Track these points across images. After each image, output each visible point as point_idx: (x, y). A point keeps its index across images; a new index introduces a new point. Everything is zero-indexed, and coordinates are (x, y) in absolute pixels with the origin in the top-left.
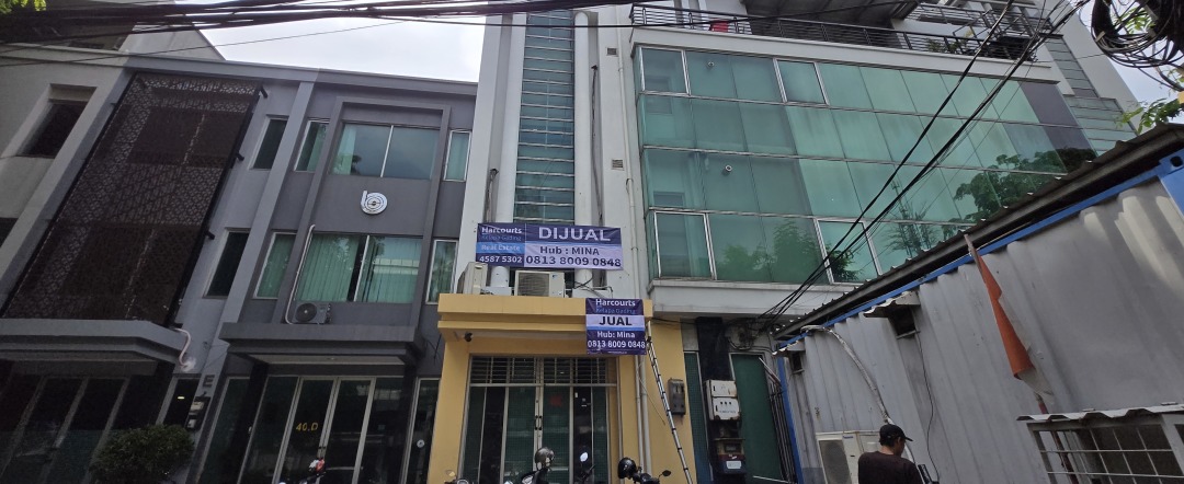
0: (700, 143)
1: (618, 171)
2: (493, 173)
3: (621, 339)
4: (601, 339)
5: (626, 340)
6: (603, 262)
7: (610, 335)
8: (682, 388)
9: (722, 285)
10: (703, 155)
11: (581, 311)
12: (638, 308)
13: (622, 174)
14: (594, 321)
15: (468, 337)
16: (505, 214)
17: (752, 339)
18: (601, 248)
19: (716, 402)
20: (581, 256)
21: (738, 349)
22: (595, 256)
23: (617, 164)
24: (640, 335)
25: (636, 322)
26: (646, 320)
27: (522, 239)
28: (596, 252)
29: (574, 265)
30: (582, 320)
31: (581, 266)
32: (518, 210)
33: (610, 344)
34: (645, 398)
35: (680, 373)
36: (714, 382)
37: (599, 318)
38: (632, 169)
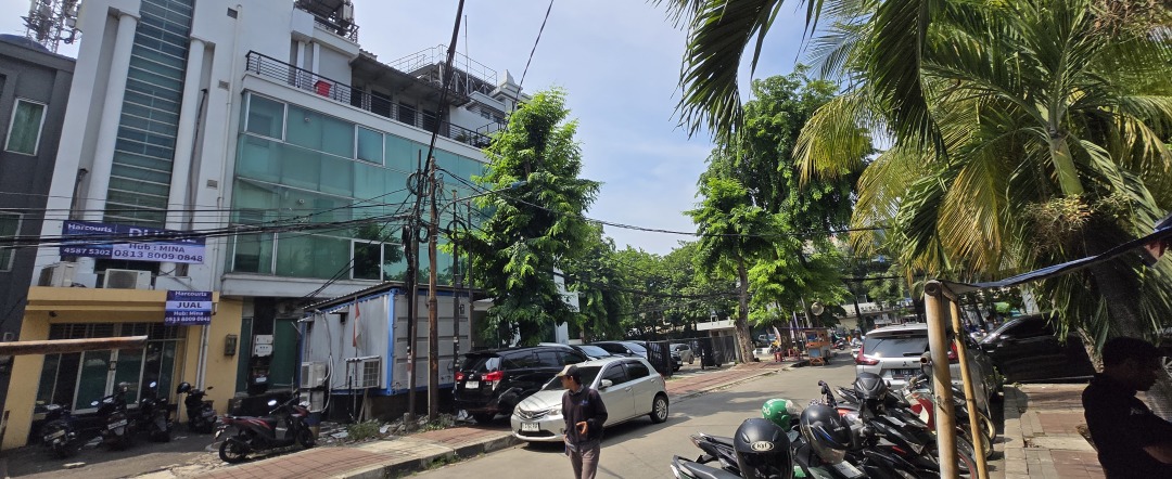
0: (285, 180)
1: (211, 190)
2: (83, 173)
3: (192, 316)
4: (176, 316)
5: (196, 317)
6: (187, 257)
7: (184, 314)
8: (235, 340)
9: (278, 278)
10: (286, 189)
11: (163, 298)
12: (209, 296)
13: (216, 193)
14: (172, 305)
15: (52, 314)
16: (95, 208)
17: (293, 310)
18: (185, 247)
19: (257, 347)
20: (168, 253)
21: (281, 315)
22: (181, 253)
23: (212, 184)
24: (207, 313)
25: (206, 305)
26: (213, 304)
27: (113, 238)
28: (182, 250)
29: (160, 259)
30: (164, 304)
31: (167, 260)
32: (109, 209)
33: (183, 319)
34: (206, 347)
35: (236, 330)
36: (258, 336)
37: (177, 303)
38: (225, 190)
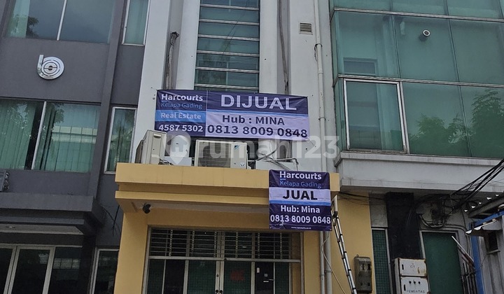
1: (306, 35)
2: (173, 37)
3: (305, 214)
4: (284, 213)
5: (311, 215)
6: (289, 132)
7: (294, 210)
8: (369, 265)
9: (415, 158)
10: (399, 19)
11: (265, 184)
12: (324, 181)
13: (311, 39)
14: (277, 194)
15: (147, 208)
16: (186, 79)
17: (445, 217)
18: (285, 117)
19: (405, 281)
20: (265, 126)
21: (429, 227)
22: (280, 126)
23: (306, 28)
24: (326, 210)
25: (322, 196)
26: (333, 194)
27: (203, 107)
28: (281, 122)
29: (258, 135)
30: (265, 193)
31: (265, 136)
32: (200, 76)
33: (294, 219)
34: (329, 275)
35: (367, 250)
36: (402, 261)
37: (283, 191)
38: (321, 33)
